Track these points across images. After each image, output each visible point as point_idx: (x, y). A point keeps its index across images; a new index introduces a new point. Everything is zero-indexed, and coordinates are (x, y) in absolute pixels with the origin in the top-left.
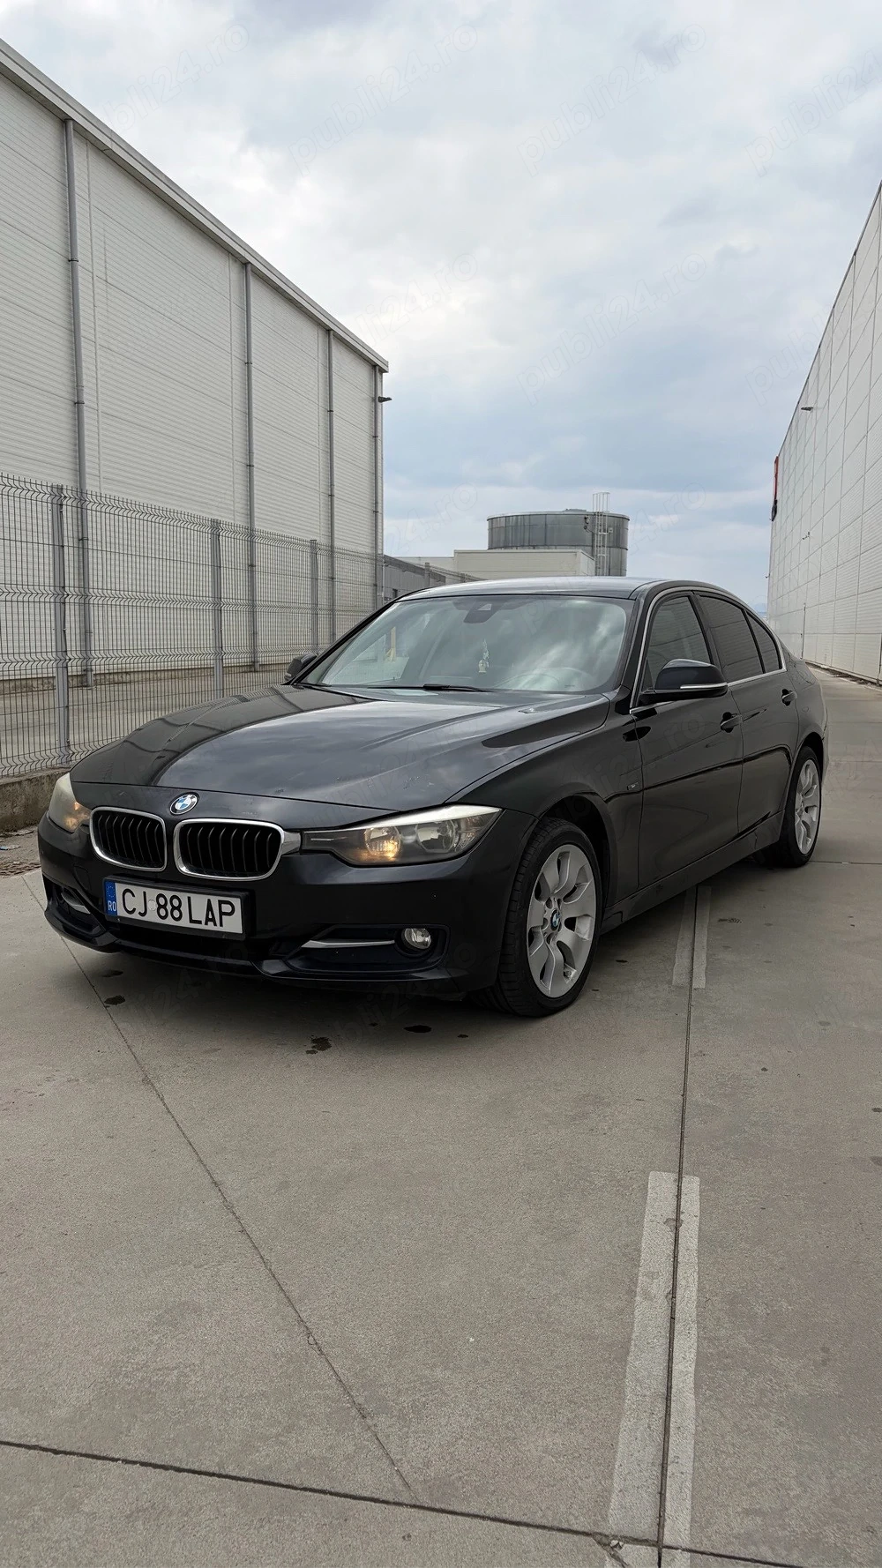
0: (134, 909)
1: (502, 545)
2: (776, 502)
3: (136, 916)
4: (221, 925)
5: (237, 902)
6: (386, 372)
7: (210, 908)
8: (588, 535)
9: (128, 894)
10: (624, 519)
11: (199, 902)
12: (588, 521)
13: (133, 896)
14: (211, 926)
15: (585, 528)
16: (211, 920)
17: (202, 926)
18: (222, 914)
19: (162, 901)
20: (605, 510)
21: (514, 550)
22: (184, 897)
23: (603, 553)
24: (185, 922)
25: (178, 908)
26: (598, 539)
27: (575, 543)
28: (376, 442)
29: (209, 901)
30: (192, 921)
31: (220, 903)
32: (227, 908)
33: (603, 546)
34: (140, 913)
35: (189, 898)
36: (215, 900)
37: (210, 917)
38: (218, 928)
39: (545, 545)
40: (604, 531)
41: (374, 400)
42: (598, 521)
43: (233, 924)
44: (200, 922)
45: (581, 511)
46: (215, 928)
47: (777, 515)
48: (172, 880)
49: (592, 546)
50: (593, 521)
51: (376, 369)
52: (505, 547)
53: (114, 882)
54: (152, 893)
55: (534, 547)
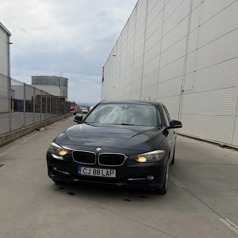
0: (87, 173)
1: (36, 83)
2: (103, 78)
3: (87, 174)
4: (110, 176)
5: (115, 171)
6: (11, 36)
7: (107, 172)
8: (58, 83)
9: (85, 170)
10: (67, 79)
11: (105, 171)
12: (58, 79)
13: (87, 170)
14: (107, 176)
15: (58, 81)
16: (107, 175)
17: (105, 176)
18: (110, 173)
19: (95, 171)
20: (62, 76)
21: (39, 85)
22: (101, 170)
23: (62, 88)
24: (101, 175)
25: (99, 172)
26: (61, 84)
27: (55, 84)
28: (9, 55)
29: (108, 171)
30: (102, 175)
31: (110, 171)
32: (112, 172)
33: (62, 86)
34: (88, 174)
35: (102, 170)
36: (109, 170)
37: (107, 174)
38: (109, 176)
39: (47, 84)
40: (62, 82)
41: (8, 43)
42: (61, 79)
43: (114, 175)
44: (105, 175)
45: (56, 76)
46: (108, 176)
47: (104, 81)
48: (97, 166)
49: (59, 86)
50: (59, 79)
51: (8, 35)
52: (36, 84)
53: (81, 167)
54: (92, 169)
55: (44, 85)
